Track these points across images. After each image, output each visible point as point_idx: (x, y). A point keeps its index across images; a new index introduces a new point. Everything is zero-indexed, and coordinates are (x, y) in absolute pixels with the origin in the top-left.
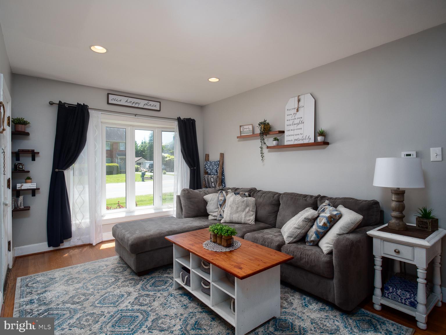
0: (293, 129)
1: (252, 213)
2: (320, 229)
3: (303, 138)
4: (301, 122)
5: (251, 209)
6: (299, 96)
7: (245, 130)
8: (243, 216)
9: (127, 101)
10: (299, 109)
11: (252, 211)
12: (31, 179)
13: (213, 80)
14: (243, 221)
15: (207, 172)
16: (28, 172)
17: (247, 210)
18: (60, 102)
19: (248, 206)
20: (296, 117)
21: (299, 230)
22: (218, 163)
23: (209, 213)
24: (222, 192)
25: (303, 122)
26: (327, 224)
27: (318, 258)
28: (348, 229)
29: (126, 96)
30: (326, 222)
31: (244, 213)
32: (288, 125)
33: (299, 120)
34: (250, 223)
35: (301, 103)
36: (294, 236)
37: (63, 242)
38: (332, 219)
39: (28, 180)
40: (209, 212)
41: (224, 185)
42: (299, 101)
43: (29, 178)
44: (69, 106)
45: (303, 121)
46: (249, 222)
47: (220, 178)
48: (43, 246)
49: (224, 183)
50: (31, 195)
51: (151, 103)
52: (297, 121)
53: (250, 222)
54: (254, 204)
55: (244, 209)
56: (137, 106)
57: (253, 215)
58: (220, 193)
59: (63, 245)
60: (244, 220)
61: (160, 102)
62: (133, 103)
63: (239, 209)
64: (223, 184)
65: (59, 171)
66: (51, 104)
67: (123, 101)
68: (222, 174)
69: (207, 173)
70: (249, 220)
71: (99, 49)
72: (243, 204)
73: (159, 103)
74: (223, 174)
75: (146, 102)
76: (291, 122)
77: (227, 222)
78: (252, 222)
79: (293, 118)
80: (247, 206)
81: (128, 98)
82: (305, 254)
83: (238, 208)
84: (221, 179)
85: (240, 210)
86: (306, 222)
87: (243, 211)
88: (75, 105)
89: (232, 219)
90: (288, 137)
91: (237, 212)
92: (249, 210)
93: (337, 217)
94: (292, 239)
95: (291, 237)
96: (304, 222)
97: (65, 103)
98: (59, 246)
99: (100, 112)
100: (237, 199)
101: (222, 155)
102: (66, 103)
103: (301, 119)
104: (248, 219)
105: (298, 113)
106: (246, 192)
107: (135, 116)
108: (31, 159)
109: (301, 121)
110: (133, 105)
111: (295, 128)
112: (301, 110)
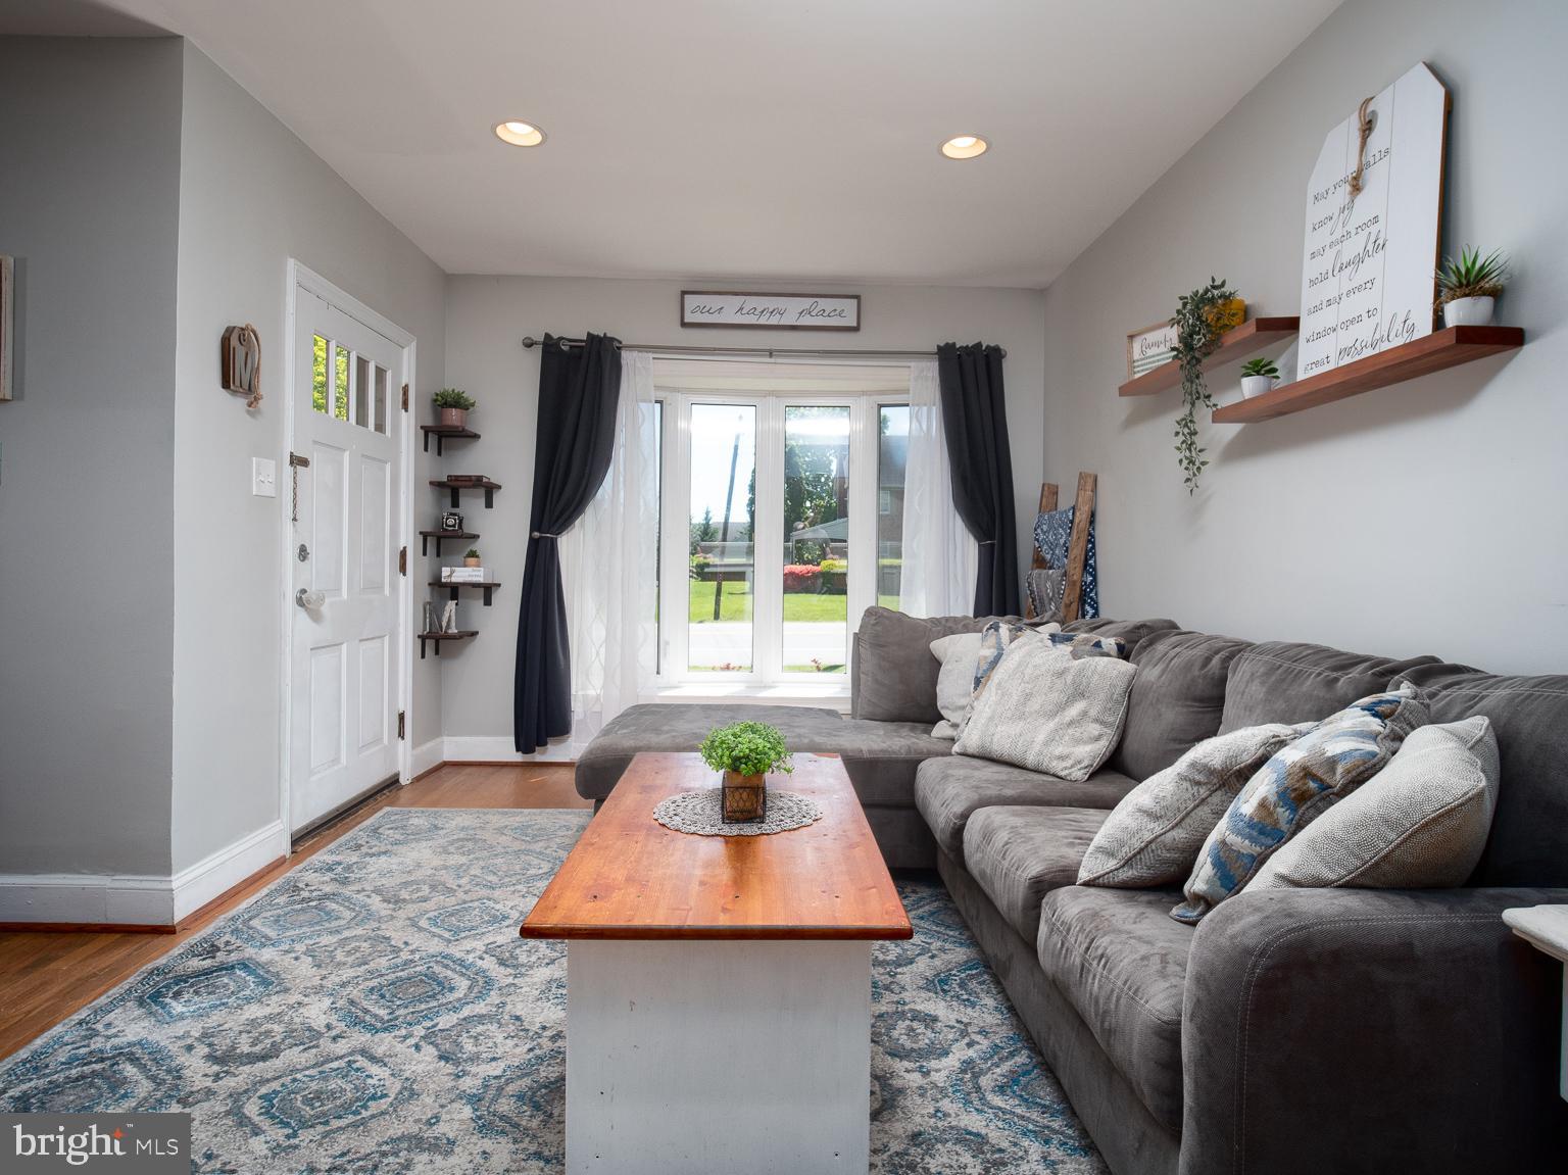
0: (1333, 294)
1: (1095, 729)
2: (1238, 833)
3: (1377, 336)
4: (1370, 247)
5: (1093, 713)
6: (1368, 101)
7: (1150, 352)
8: (1041, 737)
9: (741, 309)
10: (1367, 173)
11: (1096, 720)
12: (477, 557)
13: (962, 147)
14: (1031, 759)
15: (1044, 559)
16: (475, 537)
17: (1074, 711)
18: (548, 336)
19: (1082, 695)
20: (1351, 227)
21: (1152, 825)
22: (1070, 514)
23: (943, 712)
24: (997, 629)
25: (1381, 241)
26: (1280, 810)
27: (1135, 993)
28: (1357, 857)
29: (736, 294)
30: (1273, 798)
31: (1052, 725)
32: (1313, 283)
33: (1363, 235)
34: (1063, 774)
35: (1377, 140)
36: (1126, 852)
37: (544, 744)
38: (1312, 785)
39: (472, 560)
40: (942, 708)
41: (1091, 611)
42: (1368, 127)
43: (473, 554)
44: (571, 347)
45: (1382, 235)
46: (1058, 767)
47: (1074, 583)
48: (502, 747)
49: (1090, 604)
50: (482, 601)
51: (823, 303)
52: (1353, 247)
53: (1066, 768)
54: (1119, 690)
55: (1061, 708)
56: (774, 321)
57: (1098, 738)
58: (988, 629)
59: (544, 753)
60: (1040, 753)
61: (858, 297)
62: (763, 312)
63: (1035, 705)
64: (1088, 608)
65: (541, 538)
66: (528, 344)
67: (729, 310)
68: (1086, 565)
69: (1040, 562)
70: (1061, 758)
71: (520, 133)
72: (1059, 684)
73: (855, 301)
74: (1089, 565)
75: (807, 303)
76: (1326, 262)
77: (970, 751)
78: (1072, 767)
79: (1337, 235)
80: (1078, 693)
81: (743, 298)
82: (1100, 952)
83: (1028, 697)
84: (1078, 584)
85: (1036, 707)
86: (1198, 783)
87: (1053, 714)
88: (581, 341)
89: (989, 739)
90: (1310, 343)
91: (1022, 716)
92: (1084, 714)
93: (1340, 770)
94: (1112, 864)
95: (1111, 854)
96: (1186, 784)
97: (561, 338)
98: (533, 751)
99: (651, 355)
100: (1037, 661)
101: (1090, 481)
102: (563, 338)
103: (1374, 229)
104: (1059, 750)
105: (1361, 198)
106: (1108, 637)
107: (771, 355)
108: (482, 501)
109: (1373, 239)
110: (763, 321)
111: (1347, 286)
112: (1374, 179)
